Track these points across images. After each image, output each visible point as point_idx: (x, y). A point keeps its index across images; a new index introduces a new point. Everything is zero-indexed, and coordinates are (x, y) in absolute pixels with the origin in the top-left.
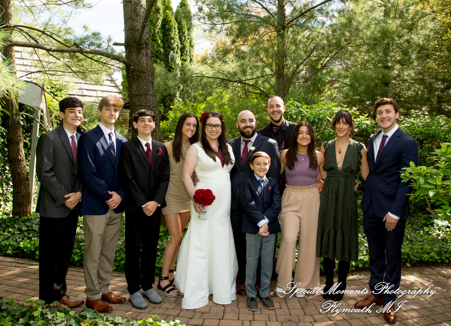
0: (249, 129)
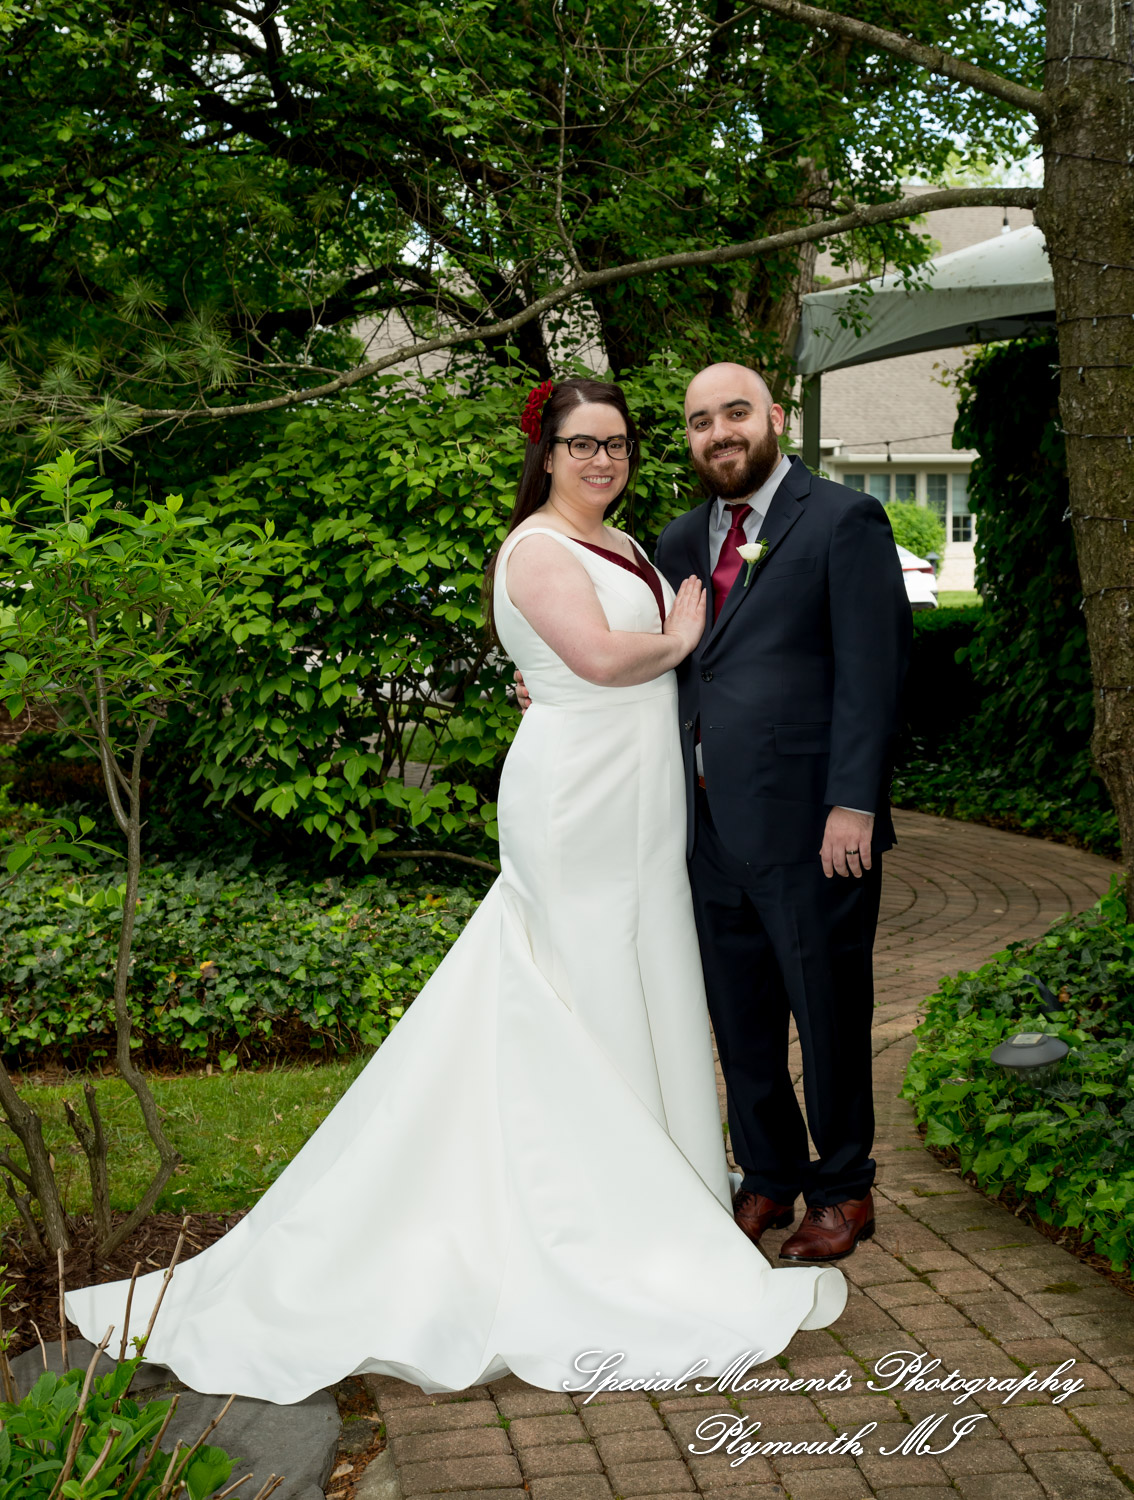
0: (727, 456)
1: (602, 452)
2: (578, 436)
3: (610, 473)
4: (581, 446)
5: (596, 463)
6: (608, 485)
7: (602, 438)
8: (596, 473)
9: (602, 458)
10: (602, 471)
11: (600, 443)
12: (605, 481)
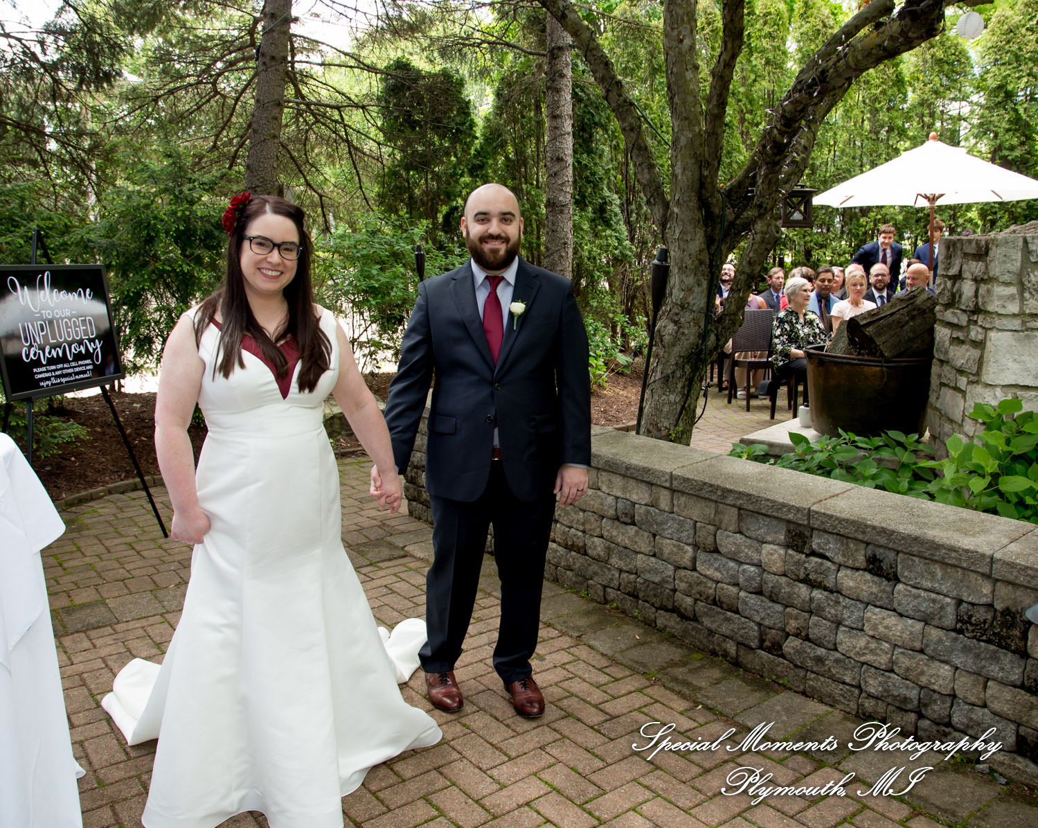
1: (276, 252)
2: (259, 237)
3: (281, 268)
4: (260, 244)
5: (269, 260)
6: (276, 277)
7: (278, 240)
8: (269, 267)
9: (275, 257)
10: (274, 267)
11: (275, 245)
12: (274, 274)
